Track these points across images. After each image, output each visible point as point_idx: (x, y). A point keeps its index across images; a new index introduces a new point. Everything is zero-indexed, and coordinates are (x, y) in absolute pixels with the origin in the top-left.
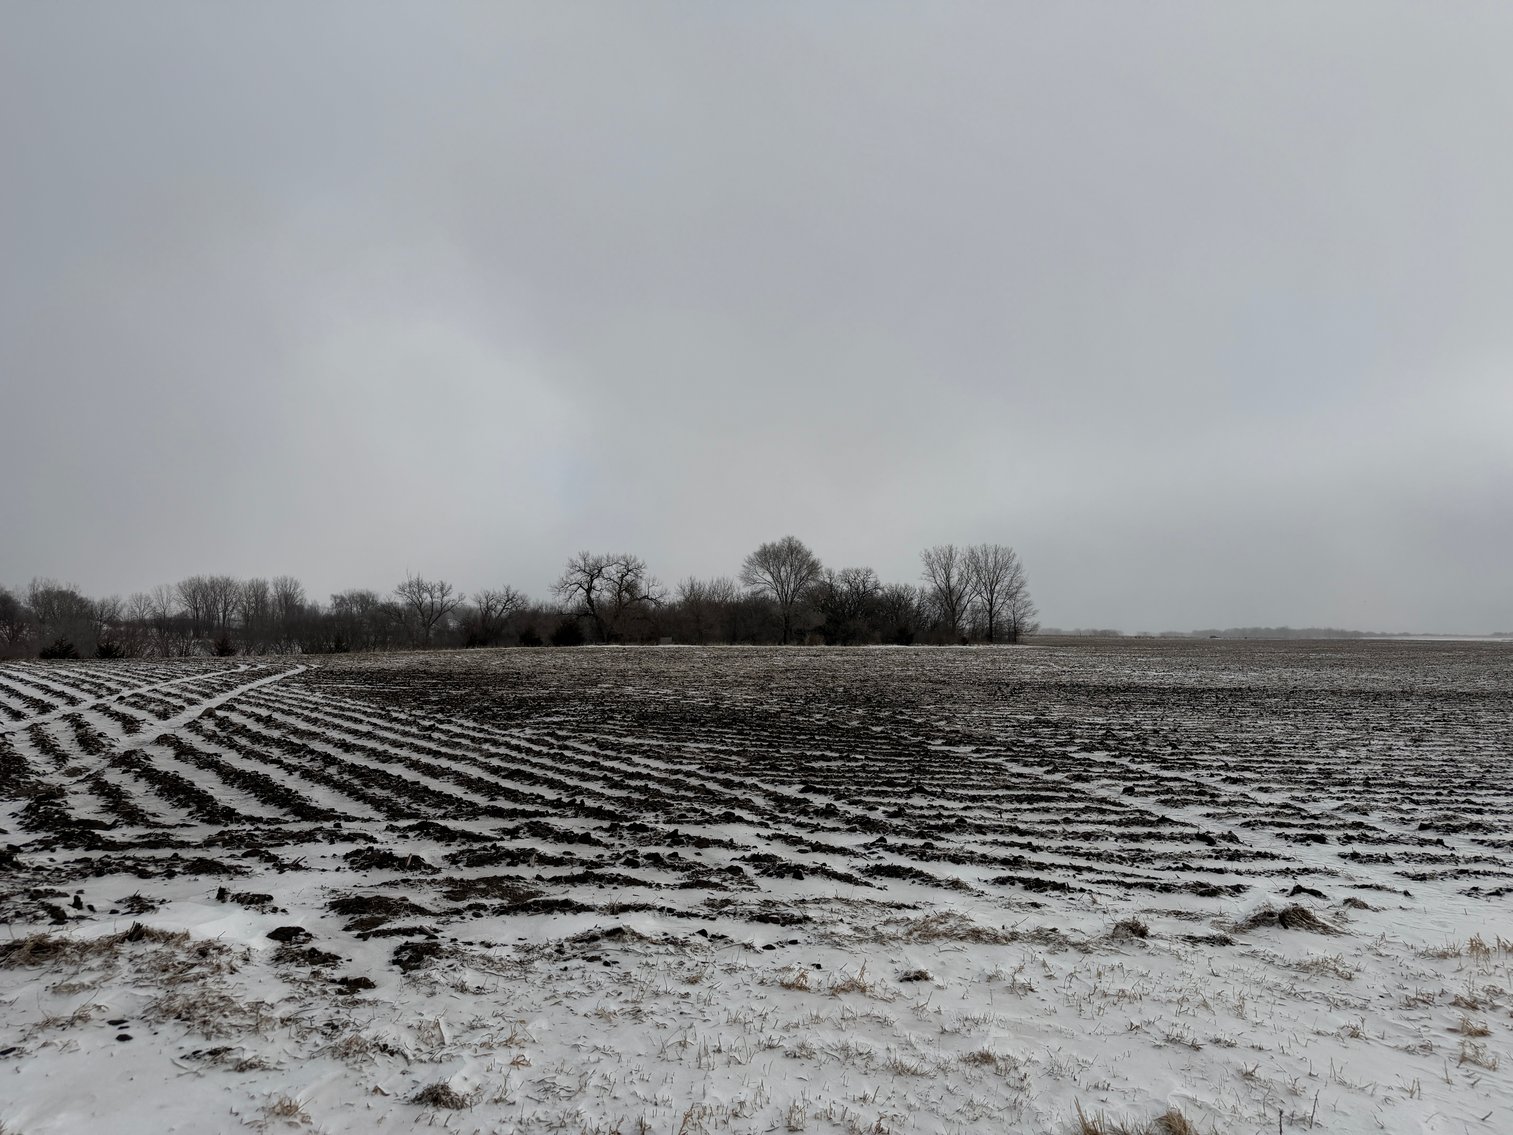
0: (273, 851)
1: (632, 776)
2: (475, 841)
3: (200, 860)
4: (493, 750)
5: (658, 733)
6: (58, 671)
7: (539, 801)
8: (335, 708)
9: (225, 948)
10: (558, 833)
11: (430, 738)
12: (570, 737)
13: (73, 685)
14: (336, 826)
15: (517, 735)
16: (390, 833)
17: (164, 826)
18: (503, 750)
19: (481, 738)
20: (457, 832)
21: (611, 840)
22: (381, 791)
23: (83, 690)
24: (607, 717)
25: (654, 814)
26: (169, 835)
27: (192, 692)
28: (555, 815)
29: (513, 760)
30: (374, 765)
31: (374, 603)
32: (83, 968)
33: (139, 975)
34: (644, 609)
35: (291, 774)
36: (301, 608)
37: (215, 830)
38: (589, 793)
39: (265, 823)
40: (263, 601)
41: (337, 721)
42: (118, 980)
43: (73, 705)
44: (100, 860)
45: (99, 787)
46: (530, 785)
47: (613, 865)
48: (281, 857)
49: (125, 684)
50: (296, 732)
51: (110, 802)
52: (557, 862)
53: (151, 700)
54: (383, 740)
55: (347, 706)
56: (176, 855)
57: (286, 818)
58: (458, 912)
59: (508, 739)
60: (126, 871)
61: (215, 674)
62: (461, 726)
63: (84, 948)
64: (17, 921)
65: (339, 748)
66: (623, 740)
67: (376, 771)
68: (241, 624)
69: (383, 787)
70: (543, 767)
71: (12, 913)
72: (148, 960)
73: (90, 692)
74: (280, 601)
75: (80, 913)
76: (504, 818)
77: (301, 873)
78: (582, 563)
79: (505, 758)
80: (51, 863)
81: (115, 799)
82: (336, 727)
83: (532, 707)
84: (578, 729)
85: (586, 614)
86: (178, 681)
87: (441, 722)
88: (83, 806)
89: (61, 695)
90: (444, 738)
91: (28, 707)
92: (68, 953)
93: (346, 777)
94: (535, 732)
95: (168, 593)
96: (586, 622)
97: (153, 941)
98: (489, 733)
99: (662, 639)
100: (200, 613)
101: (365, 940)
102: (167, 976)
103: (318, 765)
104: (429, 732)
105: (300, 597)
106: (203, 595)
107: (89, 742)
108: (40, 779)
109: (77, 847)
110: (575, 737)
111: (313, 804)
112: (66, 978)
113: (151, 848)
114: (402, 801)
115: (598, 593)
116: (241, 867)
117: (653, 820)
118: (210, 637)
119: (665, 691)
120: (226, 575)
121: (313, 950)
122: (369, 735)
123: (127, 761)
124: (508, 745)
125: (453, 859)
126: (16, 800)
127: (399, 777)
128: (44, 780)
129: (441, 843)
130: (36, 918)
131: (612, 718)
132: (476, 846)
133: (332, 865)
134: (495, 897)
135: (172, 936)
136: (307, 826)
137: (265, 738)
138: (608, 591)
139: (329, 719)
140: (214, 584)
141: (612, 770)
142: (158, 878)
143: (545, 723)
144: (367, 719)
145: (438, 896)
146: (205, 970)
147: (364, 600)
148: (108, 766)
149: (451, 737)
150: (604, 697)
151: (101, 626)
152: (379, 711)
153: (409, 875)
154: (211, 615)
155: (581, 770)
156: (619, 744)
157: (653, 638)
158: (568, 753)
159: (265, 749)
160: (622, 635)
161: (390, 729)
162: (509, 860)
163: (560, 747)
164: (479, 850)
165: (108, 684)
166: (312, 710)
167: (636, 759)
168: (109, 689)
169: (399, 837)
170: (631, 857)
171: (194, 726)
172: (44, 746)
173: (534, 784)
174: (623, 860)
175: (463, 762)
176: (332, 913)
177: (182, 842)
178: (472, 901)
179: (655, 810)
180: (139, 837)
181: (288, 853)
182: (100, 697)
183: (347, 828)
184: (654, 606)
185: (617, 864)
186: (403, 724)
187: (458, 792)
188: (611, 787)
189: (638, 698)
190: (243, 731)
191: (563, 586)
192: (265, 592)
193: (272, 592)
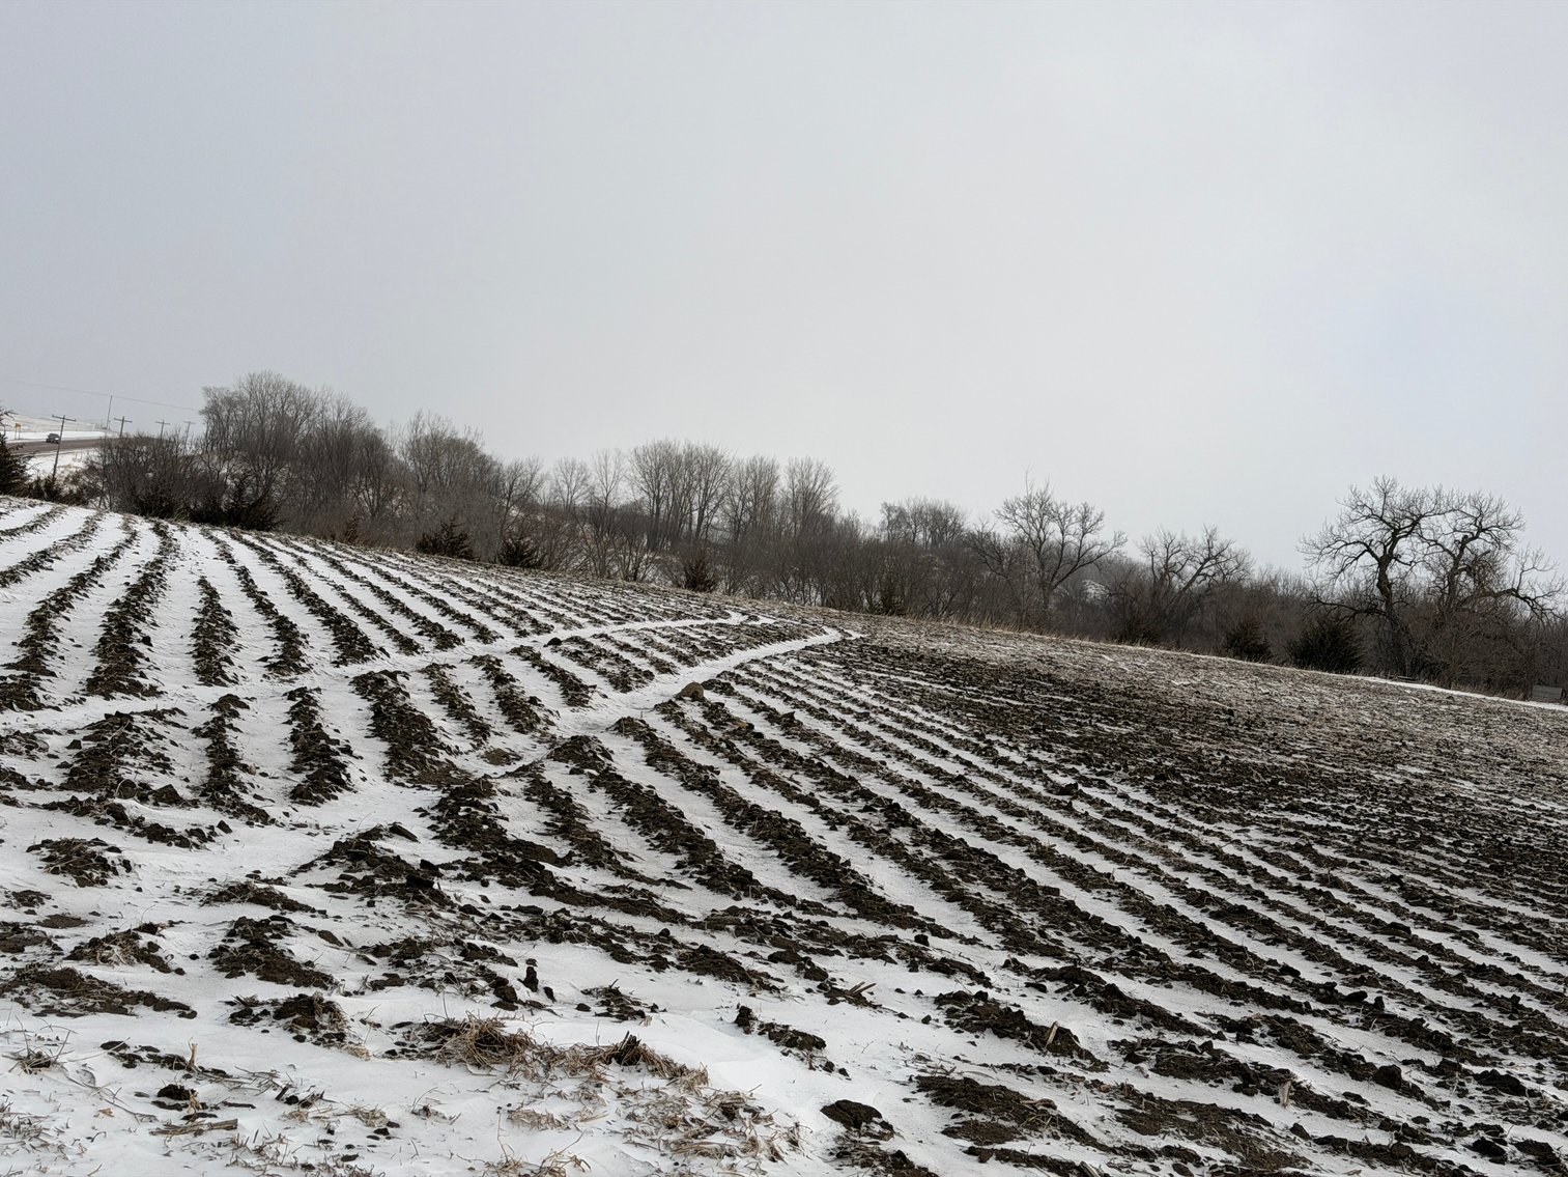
0: (819, 961)
1: (1481, 972)
2: (1171, 1029)
3: (704, 949)
4: (1189, 857)
5: (1536, 893)
6: (455, 579)
7: (1289, 978)
8: (898, 719)
9: (762, 1114)
10: (1331, 1052)
11: (1069, 810)
12: (1343, 864)
13: (481, 607)
14: (918, 939)
15: (1235, 837)
16: (1012, 975)
17: (641, 879)
18: (1207, 861)
19: (1164, 830)
20: (1136, 1002)
21: (1442, 1095)
22: (993, 894)
23: (496, 618)
24: (1421, 835)
25: (1535, 1062)
26: (651, 895)
27: (661, 649)
28: (1324, 1014)
29: (1230, 885)
30: (975, 841)
31: (956, 529)
32: (549, 1090)
33: (633, 1125)
34: (1504, 618)
35: (833, 829)
36: (829, 520)
37: (723, 903)
38: (1391, 987)
39: (799, 908)
40: (766, 500)
41: (903, 745)
42: (600, 1123)
43: (485, 642)
44: (555, 915)
45: (541, 792)
46: (1267, 942)
47: (1450, 1145)
48: (831, 975)
49: (558, 618)
50: (835, 751)
51: (557, 820)
52: (1336, 1110)
53: (601, 654)
54: (986, 797)
55: (918, 720)
56: (665, 933)
57: (833, 906)
58: (1145, 1154)
59: (1216, 841)
60: (595, 944)
61: (695, 622)
62: (1124, 796)
63: (551, 1057)
64: (449, 988)
65: (910, 795)
66: (1456, 892)
67: (980, 852)
68: (727, 536)
69: (993, 886)
70: (1289, 912)
71: (440, 974)
72: (644, 1102)
73: (507, 623)
74: (795, 503)
75: (533, 997)
76: (1220, 996)
77: (864, 1013)
78: (1377, 502)
79: (1214, 877)
80: (484, 905)
81: (564, 814)
82: (902, 756)
83: (1260, 787)
84: (1359, 850)
85: (1371, 610)
86: (637, 626)
87: (1088, 783)
88: (522, 820)
89: (466, 621)
90: (1094, 814)
91: (420, 634)
92: (528, 1059)
93: (927, 852)
94: (1269, 837)
95: (618, 466)
96: (1367, 626)
97: (654, 1072)
98: (1178, 822)
99: (1537, 688)
100: (663, 508)
101: (982, 1161)
102: (674, 1136)
103: (876, 820)
104: (1066, 798)
105: (830, 501)
106: (671, 477)
107: (519, 712)
108: (452, 758)
109: (519, 886)
110: (1353, 865)
111: (876, 891)
112: (526, 1099)
113: (627, 911)
114: (1030, 919)
115: (1405, 569)
116: (768, 976)
117: (1532, 1074)
118: (673, 552)
119: (1549, 805)
120: (713, 445)
121: (899, 1154)
122: (959, 782)
123: (577, 752)
124: (1217, 853)
125: (1131, 1053)
126: (421, 788)
127: (1021, 872)
128: (458, 761)
129: (1104, 1016)
130: (474, 990)
131: (1432, 842)
132: (1171, 1038)
133: (919, 1010)
134: (1215, 1145)
135: (682, 1071)
136: (870, 929)
137: (786, 753)
138: (1429, 567)
139: (888, 738)
140: (691, 458)
141: (1437, 949)
142: (640, 966)
143: (1289, 824)
144: (954, 752)
145: (1107, 1113)
146: (733, 1143)
147: (939, 522)
148: (549, 757)
149: (1107, 815)
150: (1410, 793)
151: (508, 508)
152: (974, 740)
153: (1049, 1061)
154: (679, 511)
155: (1372, 937)
156: (1450, 899)
157: (1516, 683)
158: (1338, 894)
159: (787, 774)
160: (1446, 666)
161: (997, 779)
162: (1237, 1081)
163: (1323, 880)
164: (1180, 1046)
165: (533, 613)
166: (859, 717)
167: (1487, 937)
168: (534, 622)
169: (1028, 985)
170: (1488, 1138)
171: (669, 710)
172: (452, 706)
173: (1275, 942)
174: (1471, 1140)
175: (1133, 870)
176: (921, 1096)
177: (673, 912)
178: (1171, 1141)
179: (1535, 1055)
180: (607, 888)
181: (844, 970)
182: (523, 634)
183: (938, 947)
184: (1527, 613)
185: (1458, 1145)
186: (1017, 773)
187: (1130, 925)
188: (1436, 985)
189: (1486, 810)
190: (748, 733)
191: (1330, 545)
192: (773, 481)
193: (783, 487)
